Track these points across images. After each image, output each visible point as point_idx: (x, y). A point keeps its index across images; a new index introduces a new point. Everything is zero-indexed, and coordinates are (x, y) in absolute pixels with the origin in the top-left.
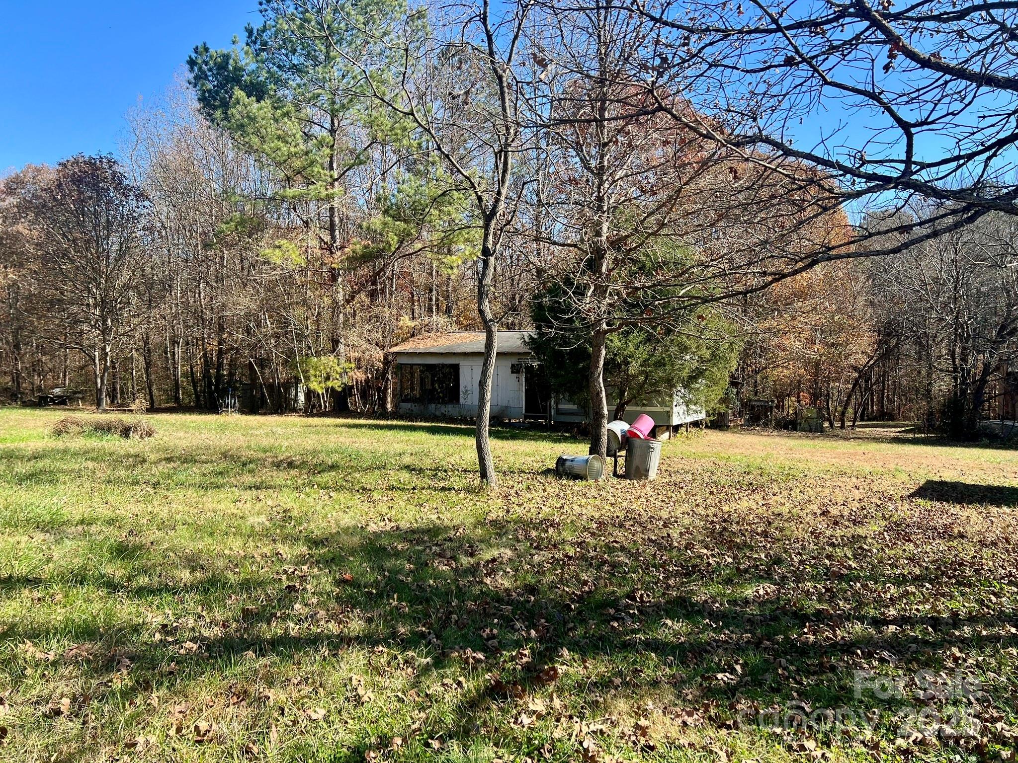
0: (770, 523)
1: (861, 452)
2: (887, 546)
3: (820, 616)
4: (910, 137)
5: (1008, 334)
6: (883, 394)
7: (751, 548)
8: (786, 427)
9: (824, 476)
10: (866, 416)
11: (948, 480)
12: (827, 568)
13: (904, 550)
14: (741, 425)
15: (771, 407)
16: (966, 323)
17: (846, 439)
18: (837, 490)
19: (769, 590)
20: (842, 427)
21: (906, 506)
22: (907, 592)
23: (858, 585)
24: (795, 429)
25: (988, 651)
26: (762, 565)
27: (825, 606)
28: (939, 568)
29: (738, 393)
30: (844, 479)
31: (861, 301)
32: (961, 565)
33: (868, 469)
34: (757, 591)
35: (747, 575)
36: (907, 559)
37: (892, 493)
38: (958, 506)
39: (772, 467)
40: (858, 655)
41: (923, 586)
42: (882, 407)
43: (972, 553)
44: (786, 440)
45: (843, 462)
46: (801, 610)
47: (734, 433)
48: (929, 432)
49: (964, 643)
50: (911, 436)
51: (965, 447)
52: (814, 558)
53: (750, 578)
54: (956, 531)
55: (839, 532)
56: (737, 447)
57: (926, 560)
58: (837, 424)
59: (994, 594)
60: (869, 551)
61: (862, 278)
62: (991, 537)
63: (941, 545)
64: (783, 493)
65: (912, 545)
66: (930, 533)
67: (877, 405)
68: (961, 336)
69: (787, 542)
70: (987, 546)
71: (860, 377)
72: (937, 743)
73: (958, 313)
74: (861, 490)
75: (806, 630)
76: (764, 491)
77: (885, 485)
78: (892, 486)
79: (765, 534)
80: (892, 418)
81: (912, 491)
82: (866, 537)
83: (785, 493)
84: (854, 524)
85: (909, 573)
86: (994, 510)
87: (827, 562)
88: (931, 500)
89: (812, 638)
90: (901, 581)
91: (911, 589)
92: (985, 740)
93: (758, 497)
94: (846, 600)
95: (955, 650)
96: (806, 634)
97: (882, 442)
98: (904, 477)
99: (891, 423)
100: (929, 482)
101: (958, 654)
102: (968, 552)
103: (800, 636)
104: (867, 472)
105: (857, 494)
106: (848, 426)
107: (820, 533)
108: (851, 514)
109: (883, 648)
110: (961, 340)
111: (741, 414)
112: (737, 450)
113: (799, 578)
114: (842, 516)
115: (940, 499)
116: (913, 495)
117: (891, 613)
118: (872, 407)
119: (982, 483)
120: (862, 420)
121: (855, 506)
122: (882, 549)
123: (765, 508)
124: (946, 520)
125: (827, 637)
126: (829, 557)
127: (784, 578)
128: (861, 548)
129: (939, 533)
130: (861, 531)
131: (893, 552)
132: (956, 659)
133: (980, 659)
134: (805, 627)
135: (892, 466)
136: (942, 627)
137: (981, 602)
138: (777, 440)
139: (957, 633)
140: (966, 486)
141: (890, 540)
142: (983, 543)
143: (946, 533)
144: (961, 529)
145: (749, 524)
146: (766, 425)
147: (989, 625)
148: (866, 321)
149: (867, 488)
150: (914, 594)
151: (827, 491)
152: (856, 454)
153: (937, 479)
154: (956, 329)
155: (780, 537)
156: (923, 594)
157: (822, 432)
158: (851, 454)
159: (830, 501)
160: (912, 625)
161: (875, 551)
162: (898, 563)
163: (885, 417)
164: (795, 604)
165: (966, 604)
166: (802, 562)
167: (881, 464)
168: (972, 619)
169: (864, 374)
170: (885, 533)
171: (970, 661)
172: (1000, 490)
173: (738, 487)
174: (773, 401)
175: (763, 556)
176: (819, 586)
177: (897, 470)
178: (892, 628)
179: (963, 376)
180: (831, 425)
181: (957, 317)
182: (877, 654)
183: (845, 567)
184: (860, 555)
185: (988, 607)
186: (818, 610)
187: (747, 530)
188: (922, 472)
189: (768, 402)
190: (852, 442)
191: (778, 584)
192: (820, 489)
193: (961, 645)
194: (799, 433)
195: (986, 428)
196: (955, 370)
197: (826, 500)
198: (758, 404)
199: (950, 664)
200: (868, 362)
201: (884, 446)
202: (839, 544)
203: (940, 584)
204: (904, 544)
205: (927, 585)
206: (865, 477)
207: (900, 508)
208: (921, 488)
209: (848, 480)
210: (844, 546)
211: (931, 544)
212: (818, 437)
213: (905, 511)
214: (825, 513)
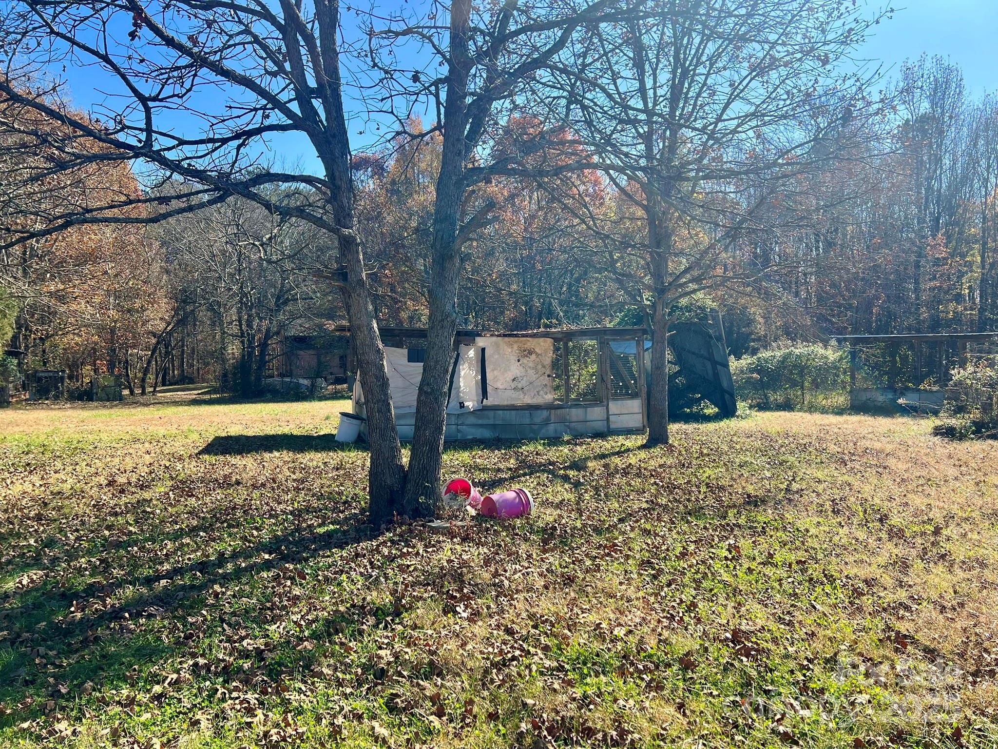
0: (46, 504)
1: (158, 417)
2: (171, 505)
3: (92, 590)
4: (148, 110)
5: (283, 303)
6: (183, 359)
7: (18, 535)
8: (80, 398)
9: (116, 446)
10: (167, 381)
11: (233, 434)
12: (106, 540)
13: (186, 506)
14: (26, 400)
15: (62, 378)
16: (249, 292)
17: (146, 405)
18: (127, 459)
19: (35, 577)
20: (143, 393)
21: (194, 463)
22: (182, 545)
23: (136, 548)
24: (90, 399)
25: (244, 580)
26: (30, 551)
27: (99, 579)
28: (215, 516)
29: (19, 364)
30: (137, 446)
31: (156, 267)
32: (234, 508)
33: (162, 432)
34: (20, 582)
35: (10, 567)
36: (187, 513)
37: (182, 453)
38: (239, 457)
39: (57, 444)
40: (125, 618)
41: (198, 535)
42: (183, 371)
43: (244, 497)
44: (80, 412)
45: (138, 429)
46: (70, 589)
47: (17, 409)
48: (223, 392)
49: (225, 579)
50: (207, 397)
51: (252, 403)
52: (92, 532)
53: (13, 569)
54: (234, 479)
55: (124, 500)
56: (17, 425)
57: (205, 510)
58: (138, 391)
59: (257, 529)
60: (152, 513)
61: (156, 244)
62: (262, 479)
63: (219, 494)
64: (67, 468)
65: (194, 499)
66: (211, 485)
67: (178, 369)
68: (246, 304)
69: (64, 521)
70: (258, 488)
71: (158, 343)
72: (190, 677)
73: (242, 284)
74: (153, 455)
75: (72, 609)
76: (45, 470)
77: (178, 447)
78: (183, 446)
79: (39, 518)
80: (191, 381)
81: (201, 448)
82: (151, 499)
83: (69, 469)
84: (141, 489)
85: (188, 526)
86: (267, 455)
87: (107, 533)
88: (216, 454)
89: (79, 615)
90: (176, 536)
91: (186, 540)
92: (232, 659)
93: (35, 478)
94: (121, 567)
95: (217, 588)
96: (73, 612)
97: (181, 405)
98: (195, 436)
99: (191, 386)
100: (218, 439)
101: (219, 590)
102: (240, 496)
103: (65, 617)
104: (161, 435)
105: (148, 459)
106: (150, 392)
107: (104, 504)
108: (139, 480)
109: (152, 604)
110: (246, 308)
111: (24, 387)
112: (17, 429)
113: (72, 555)
114: (129, 483)
115: (223, 453)
116: (200, 453)
117: (165, 568)
118: (173, 372)
119: (261, 434)
120: (163, 385)
121: (144, 471)
122: (166, 509)
123: (43, 488)
124: (227, 470)
125: (96, 609)
126: (109, 528)
127: (55, 560)
128: (144, 511)
129: (219, 484)
130: (147, 495)
131: (175, 509)
132: (216, 595)
133: (237, 589)
134: (72, 605)
135: (185, 428)
136: (210, 569)
137: (244, 539)
138: (70, 412)
139: (220, 571)
140: (247, 437)
141: (175, 498)
142: (254, 486)
143: (226, 483)
144: (238, 477)
145: (21, 510)
146: (56, 398)
147: (247, 557)
148: (162, 288)
149: (159, 451)
150: (188, 544)
151: (116, 461)
152: (152, 419)
153: (224, 434)
154: (241, 299)
155: (56, 517)
156: (196, 543)
157: (121, 400)
158: (148, 420)
159: (119, 470)
160: (182, 575)
161: (158, 511)
162: (178, 520)
163: (185, 380)
164: (64, 584)
165: (232, 543)
166: (78, 539)
167: (176, 426)
168: (235, 555)
169: (163, 340)
170: (171, 493)
171: (229, 593)
172: (274, 437)
173: (12, 470)
174: (63, 371)
175: (32, 541)
176: (93, 560)
177: (189, 430)
178: (163, 582)
179: (248, 340)
180: (132, 393)
181: (241, 287)
182: (145, 611)
183: (124, 534)
184: (141, 519)
185: (250, 542)
186: (90, 584)
187: (16, 516)
188: (211, 430)
189: (58, 372)
190: (151, 408)
191: (48, 568)
192: (109, 459)
193: (222, 581)
194: (95, 404)
195: (269, 385)
196: (242, 336)
197: (114, 470)
198: (46, 374)
199: (211, 601)
200: (166, 329)
201: (181, 409)
202: (122, 513)
203: (213, 530)
204: (186, 500)
205: (202, 534)
206: (159, 441)
207: (186, 466)
208: (209, 444)
209: (140, 446)
210: (127, 513)
211: (210, 495)
212: (116, 406)
213: (192, 469)
214: (111, 483)
